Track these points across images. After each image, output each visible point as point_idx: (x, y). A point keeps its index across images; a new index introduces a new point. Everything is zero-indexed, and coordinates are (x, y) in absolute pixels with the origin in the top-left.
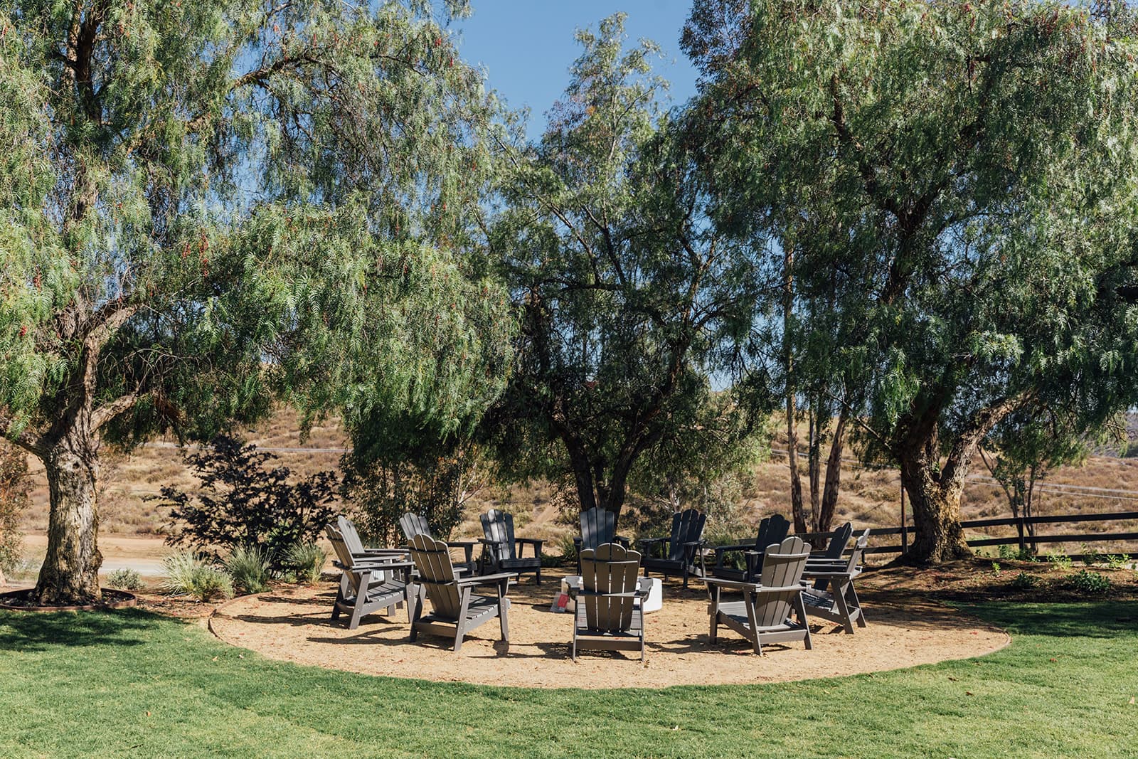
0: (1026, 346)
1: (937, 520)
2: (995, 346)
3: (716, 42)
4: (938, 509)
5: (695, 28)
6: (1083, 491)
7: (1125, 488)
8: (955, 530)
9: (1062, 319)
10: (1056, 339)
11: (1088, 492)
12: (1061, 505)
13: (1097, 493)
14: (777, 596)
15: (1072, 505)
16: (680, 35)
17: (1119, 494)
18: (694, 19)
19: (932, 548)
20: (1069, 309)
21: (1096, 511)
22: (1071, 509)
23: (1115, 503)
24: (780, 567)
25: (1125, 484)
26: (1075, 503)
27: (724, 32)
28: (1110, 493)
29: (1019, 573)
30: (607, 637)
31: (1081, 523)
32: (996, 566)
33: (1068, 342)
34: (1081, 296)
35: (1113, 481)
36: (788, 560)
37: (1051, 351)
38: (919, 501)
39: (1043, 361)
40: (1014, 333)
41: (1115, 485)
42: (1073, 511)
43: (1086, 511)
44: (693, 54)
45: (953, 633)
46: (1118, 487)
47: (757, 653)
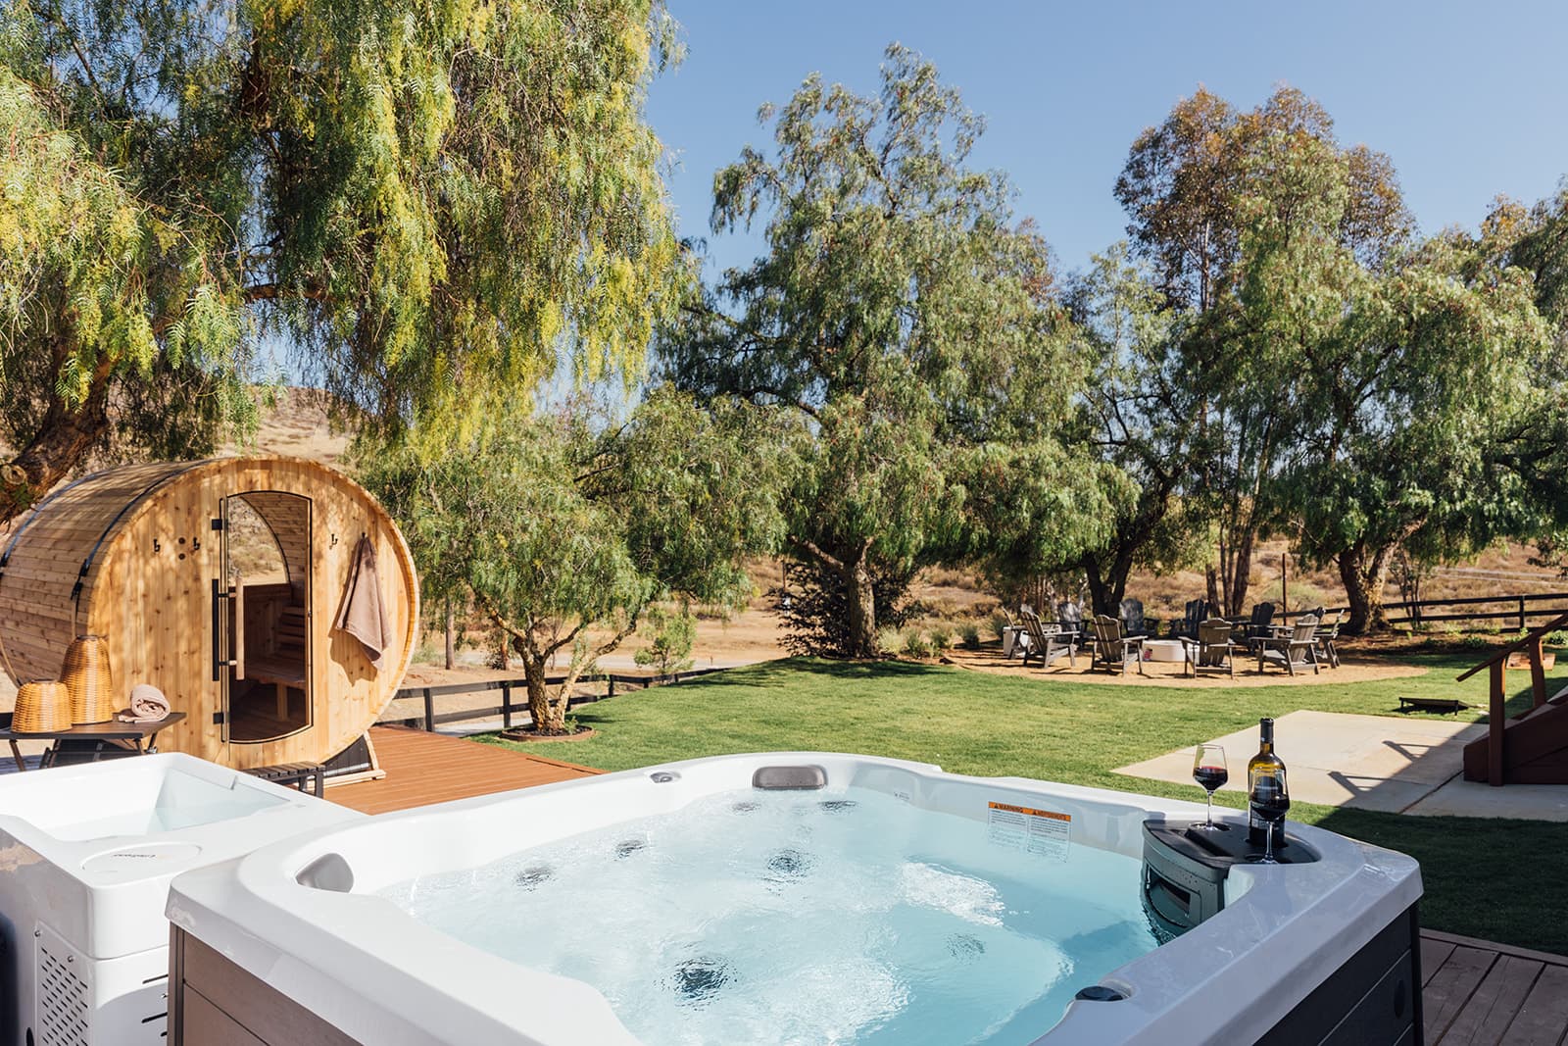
0: (1436, 497)
1: (1367, 603)
2: (1417, 499)
3: (1147, 191)
4: (1367, 596)
5: (1129, 179)
6: (1459, 573)
7: (1505, 568)
8: (1379, 609)
9: (1460, 481)
10: (1456, 494)
11: (1464, 574)
12: (1435, 587)
13: (1474, 574)
14: (1300, 646)
15: (1447, 587)
16: (1115, 184)
17: (1498, 576)
18: (1129, 168)
19: (1363, 623)
20: (1464, 475)
21: (1474, 594)
22: (1446, 591)
23: (1493, 584)
24: (1303, 630)
25: (1506, 563)
26: (1450, 585)
27: (1155, 183)
28: (1488, 575)
29: (1426, 638)
30: (1210, 667)
31: (1455, 606)
32: (1409, 634)
33: (1463, 496)
34: (1472, 468)
35: (1492, 561)
36: (1307, 627)
37: (1452, 501)
38: (1354, 593)
39: (1448, 508)
40: (1428, 489)
41: (1494, 565)
42: (1450, 594)
43: (1463, 594)
44: (1125, 202)
45: (1385, 669)
46: (1497, 567)
47: (1291, 674)
